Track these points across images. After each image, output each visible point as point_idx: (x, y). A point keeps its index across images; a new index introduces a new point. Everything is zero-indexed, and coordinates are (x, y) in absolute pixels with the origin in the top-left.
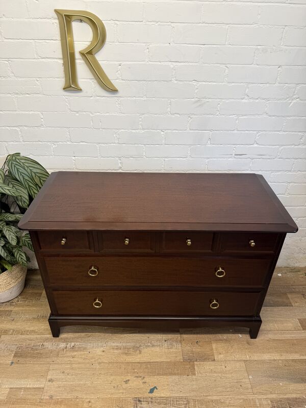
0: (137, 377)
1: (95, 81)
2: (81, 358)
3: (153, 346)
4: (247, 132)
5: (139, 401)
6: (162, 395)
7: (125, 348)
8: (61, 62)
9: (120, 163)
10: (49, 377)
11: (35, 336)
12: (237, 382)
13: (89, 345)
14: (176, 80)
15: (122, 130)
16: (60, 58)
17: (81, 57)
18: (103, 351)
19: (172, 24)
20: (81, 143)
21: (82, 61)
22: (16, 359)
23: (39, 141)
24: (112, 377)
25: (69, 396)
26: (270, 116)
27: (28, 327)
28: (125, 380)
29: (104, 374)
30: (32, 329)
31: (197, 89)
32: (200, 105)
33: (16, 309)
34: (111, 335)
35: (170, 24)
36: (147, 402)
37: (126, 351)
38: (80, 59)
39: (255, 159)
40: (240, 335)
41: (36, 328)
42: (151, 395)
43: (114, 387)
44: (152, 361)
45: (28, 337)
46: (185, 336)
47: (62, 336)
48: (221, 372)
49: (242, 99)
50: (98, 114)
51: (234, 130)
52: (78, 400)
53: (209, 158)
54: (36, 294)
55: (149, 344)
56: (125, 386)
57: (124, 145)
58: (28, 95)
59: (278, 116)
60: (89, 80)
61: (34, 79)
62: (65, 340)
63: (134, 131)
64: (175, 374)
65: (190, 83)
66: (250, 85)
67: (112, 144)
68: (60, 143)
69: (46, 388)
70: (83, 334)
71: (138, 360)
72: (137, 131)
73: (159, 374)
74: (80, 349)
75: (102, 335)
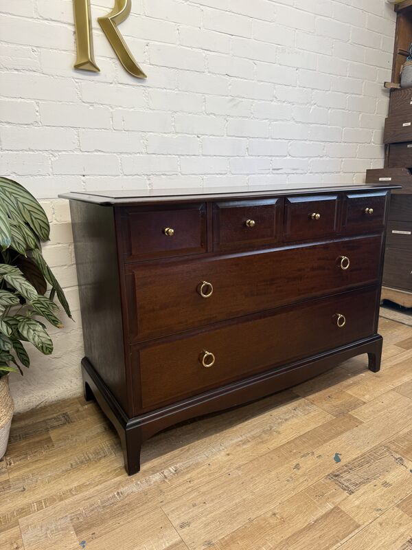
0: (304, 456)
1: (117, 62)
2: (203, 476)
3: (286, 420)
4: (279, 140)
5: (336, 476)
6: (354, 457)
7: (254, 438)
8: (72, 29)
9: (149, 184)
10: (176, 523)
11: (92, 490)
12: (408, 408)
13: (199, 459)
14: (209, 72)
15: (151, 133)
16: (69, 24)
17: (98, 27)
18: (228, 455)
19: (201, 7)
20: (96, 153)
21: (101, 33)
22: (85, 535)
23: (30, 150)
24: (273, 473)
25: (236, 526)
26: (297, 122)
27: (63, 485)
28: (293, 466)
29: (258, 475)
30: (76, 484)
31: (230, 85)
32: (234, 105)
33: (15, 474)
34: (218, 435)
35: (198, 5)
36: (345, 472)
37: (259, 439)
38: (97, 29)
39: (290, 175)
40: (364, 375)
41: (83, 480)
42: (341, 464)
43: (288, 481)
44: (302, 433)
45: (77, 497)
46: (311, 397)
47: (143, 467)
48: (384, 409)
49: (272, 101)
50: (120, 108)
51: (268, 138)
52: (255, 522)
53: (248, 174)
54: (38, 442)
55: (280, 421)
56: (299, 472)
57: (154, 155)
58: (16, 72)
59: (303, 123)
60: (108, 59)
61: (30, 48)
62: (153, 471)
63: (166, 135)
64: (342, 432)
65: (222, 76)
66: (277, 86)
67: (138, 155)
68: (64, 153)
69: (186, 539)
70: (176, 452)
71: (285, 441)
72: (170, 135)
73: (325, 441)
74: (189, 469)
75: (207, 440)
